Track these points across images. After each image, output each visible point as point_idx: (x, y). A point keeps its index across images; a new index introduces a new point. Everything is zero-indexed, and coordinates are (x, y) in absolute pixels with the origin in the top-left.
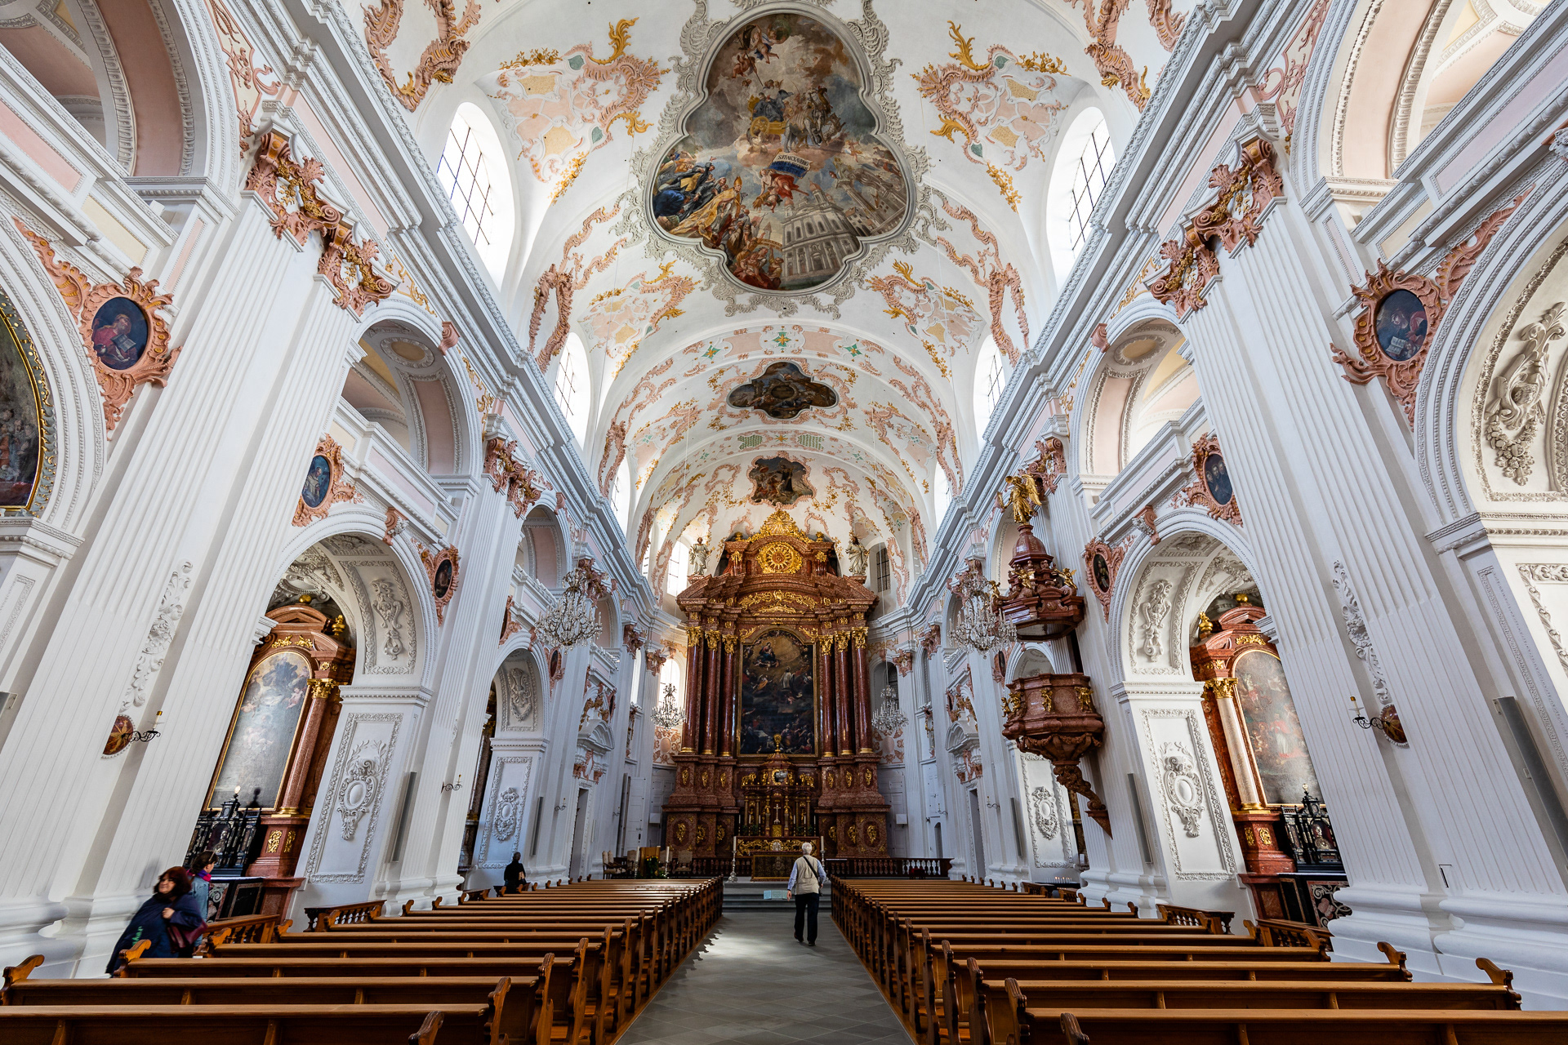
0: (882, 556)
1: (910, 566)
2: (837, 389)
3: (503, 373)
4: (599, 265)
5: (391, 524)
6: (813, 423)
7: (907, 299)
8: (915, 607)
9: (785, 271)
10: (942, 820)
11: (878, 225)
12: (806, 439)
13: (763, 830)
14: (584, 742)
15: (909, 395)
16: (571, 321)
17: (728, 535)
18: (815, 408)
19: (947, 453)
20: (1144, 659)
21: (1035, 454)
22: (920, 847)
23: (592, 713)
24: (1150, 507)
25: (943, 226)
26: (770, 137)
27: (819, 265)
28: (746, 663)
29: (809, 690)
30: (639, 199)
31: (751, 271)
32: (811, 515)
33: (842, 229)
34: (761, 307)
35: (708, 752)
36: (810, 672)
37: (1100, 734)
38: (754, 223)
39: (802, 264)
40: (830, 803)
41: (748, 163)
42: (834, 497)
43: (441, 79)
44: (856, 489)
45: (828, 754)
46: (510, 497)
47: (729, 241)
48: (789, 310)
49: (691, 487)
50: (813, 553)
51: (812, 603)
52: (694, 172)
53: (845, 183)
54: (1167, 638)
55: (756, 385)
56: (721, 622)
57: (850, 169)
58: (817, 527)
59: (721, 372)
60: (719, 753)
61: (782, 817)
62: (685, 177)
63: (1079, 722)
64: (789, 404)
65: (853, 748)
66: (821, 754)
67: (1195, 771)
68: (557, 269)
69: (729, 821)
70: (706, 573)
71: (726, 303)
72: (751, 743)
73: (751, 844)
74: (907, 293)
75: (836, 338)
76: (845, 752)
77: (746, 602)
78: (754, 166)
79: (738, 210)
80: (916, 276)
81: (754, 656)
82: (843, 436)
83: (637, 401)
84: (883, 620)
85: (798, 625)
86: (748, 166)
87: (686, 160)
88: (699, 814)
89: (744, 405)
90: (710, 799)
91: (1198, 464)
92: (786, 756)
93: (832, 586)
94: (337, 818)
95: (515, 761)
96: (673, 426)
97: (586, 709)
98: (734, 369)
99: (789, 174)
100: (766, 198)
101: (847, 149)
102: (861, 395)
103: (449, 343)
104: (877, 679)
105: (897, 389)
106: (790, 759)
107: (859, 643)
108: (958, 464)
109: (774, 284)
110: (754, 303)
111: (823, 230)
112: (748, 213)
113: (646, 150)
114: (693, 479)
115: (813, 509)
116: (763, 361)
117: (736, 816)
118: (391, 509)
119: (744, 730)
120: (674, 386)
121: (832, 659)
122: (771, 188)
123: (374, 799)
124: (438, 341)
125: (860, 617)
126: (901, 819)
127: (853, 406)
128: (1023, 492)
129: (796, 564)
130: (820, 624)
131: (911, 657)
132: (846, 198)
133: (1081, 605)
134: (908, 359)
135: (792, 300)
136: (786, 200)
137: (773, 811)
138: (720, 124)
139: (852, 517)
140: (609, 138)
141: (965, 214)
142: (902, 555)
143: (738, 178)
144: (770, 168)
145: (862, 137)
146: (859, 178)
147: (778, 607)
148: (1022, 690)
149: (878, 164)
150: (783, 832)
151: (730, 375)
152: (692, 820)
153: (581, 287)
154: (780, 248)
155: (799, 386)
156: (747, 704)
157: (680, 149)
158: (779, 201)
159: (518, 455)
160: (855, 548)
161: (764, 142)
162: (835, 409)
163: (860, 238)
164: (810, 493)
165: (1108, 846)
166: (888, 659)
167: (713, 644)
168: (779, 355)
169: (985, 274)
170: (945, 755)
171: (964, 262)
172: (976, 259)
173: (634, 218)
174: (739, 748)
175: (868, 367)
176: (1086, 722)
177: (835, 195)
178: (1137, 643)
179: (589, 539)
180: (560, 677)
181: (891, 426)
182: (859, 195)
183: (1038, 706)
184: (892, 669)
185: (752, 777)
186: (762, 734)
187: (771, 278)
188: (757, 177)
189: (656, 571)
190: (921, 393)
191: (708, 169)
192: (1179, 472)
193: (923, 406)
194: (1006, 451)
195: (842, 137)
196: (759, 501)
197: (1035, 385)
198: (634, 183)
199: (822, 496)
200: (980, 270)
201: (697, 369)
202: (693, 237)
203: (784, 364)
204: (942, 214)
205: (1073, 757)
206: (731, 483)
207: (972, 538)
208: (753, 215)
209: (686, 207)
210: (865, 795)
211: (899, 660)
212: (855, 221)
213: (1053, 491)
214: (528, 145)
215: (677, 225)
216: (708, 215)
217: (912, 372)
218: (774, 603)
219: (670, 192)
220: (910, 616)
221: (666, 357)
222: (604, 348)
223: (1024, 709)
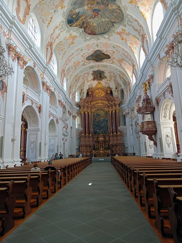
0: (122, 91)
1: (129, 94)
2: (110, 55)
3: (43, 69)
4: (57, 37)
5: (32, 103)
6: (105, 62)
7: (125, 36)
8: (129, 103)
9: (97, 31)
10: (134, 146)
11: (118, 21)
12: (104, 66)
13: (99, 149)
14: (64, 135)
15: (126, 57)
16: (53, 52)
17: (87, 88)
18: (105, 59)
19: (135, 71)
20: (164, 118)
21: (148, 78)
22: (130, 151)
23: (64, 129)
24: (164, 92)
25: (131, 22)
26: (92, 5)
27: (105, 30)
28: (93, 116)
29: (107, 121)
30: (64, 22)
31: (89, 32)
32: (106, 83)
33: (110, 22)
34: (92, 39)
35: (87, 135)
36: (107, 118)
37: (156, 131)
38: (90, 22)
39: (101, 29)
40: (112, 144)
41: (87, 10)
42: (111, 78)
43: (27, 14)
44: (116, 77)
45: (111, 134)
46: (47, 92)
47: (84, 27)
48: (98, 39)
49: (79, 78)
50: (107, 91)
51: (107, 103)
52: (76, 14)
53: (109, 13)
54: (169, 114)
55: (92, 55)
56: (87, 108)
57: (110, 10)
58: (107, 85)
59: (84, 54)
60: (89, 134)
61: (102, 146)
62: (74, 15)
63: (152, 129)
64: (100, 59)
65: (116, 133)
66: (110, 134)
67: (171, 137)
68: (49, 42)
69: (92, 148)
70: (84, 98)
71: (84, 39)
72: (95, 133)
73: (97, 151)
74: (125, 35)
75: (110, 45)
76: (115, 133)
77: (92, 103)
78: (89, 11)
79: (86, 20)
80: (127, 32)
81: (95, 115)
82: (112, 65)
83: (66, 64)
84: (123, 106)
85: (104, 108)
86: (88, 11)
87: (74, 12)
88: (86, 146)
89: (90, 60)
90: (88, 144)
91: (170, 87)
92: (103, 135)
93: (111, 99)
94: (30, 150)
95: (52, 139)
96: (74, 67)
97: (63, 128)
98: (87, 53)
99: (97, 12)
100: (92, 17)
101: (109, 6)
102: (116, 56)
103: (35, 67)
104: (121, 119)
105: (124, 56)
106: (104, 135)
107: (117, 111)
108: (137, 74)
109: (95, 34)
110: (90, 39)
111: (105, 22)
112: (88, 20)
113: (65, 11)
114: (79, 77)
115: (106, 81)
116: (93, 50)
117: (93, 147)
118: (32, 100)
119: (94, 130)
120: (74, 58)
121: (112, 114)
122: (93, 15)
123: (36, 146)
124: (33, 67)
125: (117, 105)
126: (126, 146)
127: (114, 59)
128: (146, 85)
129: (103, 94)
130: (109, 107)
131: (128, 113)
132: (110, 16)
133: (154, 109)
134: (125, 49)
135: (99, 37)
136: (96, 17)
137: (101, 145)
138: (81, 3)
139: (115, 83)
140: (58, 11)
141: (136, 20)
142: (127, 91)
143: (86, 13)
144: (92, 11)
145: (113, 3)
146: (113, 12)
147: (100, 104)
148: (143, 124)
149: (117, 9)
150: (103, 149)
151: (86, 54)
152: (85, 147)
153: (54, 43)
154: (96, 27)
155: (102, 55)
156: (94, 125)
157: (72, 10)
158: (95, 17)
159: (48, 84)
160: (116, 90)
161: (91, 5)
162: (110, 59)
163: (114, 24)
164: (106, 78)
165: (157, 149)
166: (124, 114)
167: (86, 113)
168: (97, 49)
169: (141, 34)
170: (134, 134)
171: (136, 30)
172: (139, 30)
173: (64, 26)
174: (93, 133)
175: (117, 50)
176: (153, 129)
177: (108, 15)
178: (163, 115)
179: (60, 95)
180: (58, 123)
181: (123, 63)
182: (113, 15)
183: (145, 127)
184: (124, 117)
185: (96, 139)
186: (98, 131)
187: (94, 33)
188: (90, 13)
189: (73, 98)
190: (129, 57)
191: (79, 13)
192: (168, 87)
193: (130, 60)
194: (144, 75)
195: (108, 3)
196: (94, 80)
197: (148, 63)
198: (63, 19)
199: (108, 78)
200: (140, 33)
201: (79, 54)
202: (76, 27)
203: (98, 51)
204: (131, 20)
205: (151, 135)
206: (88, 77)
207: (139, 91)
208: (89, 21)
209: (74, 21)
210: (119, 142)
211: (126, 114)
212: (112, 20)
213: (151, 85)
214: (41, 16)
215: (73, 25)
216: (80, 22)
217: (127, 52)
218: (99, 103)
219: (71, 19)
220: (128, 105)
221: (72, 53)
222: (58, 53)
223: (143, 127)
